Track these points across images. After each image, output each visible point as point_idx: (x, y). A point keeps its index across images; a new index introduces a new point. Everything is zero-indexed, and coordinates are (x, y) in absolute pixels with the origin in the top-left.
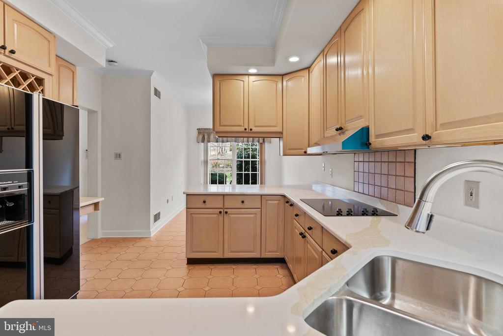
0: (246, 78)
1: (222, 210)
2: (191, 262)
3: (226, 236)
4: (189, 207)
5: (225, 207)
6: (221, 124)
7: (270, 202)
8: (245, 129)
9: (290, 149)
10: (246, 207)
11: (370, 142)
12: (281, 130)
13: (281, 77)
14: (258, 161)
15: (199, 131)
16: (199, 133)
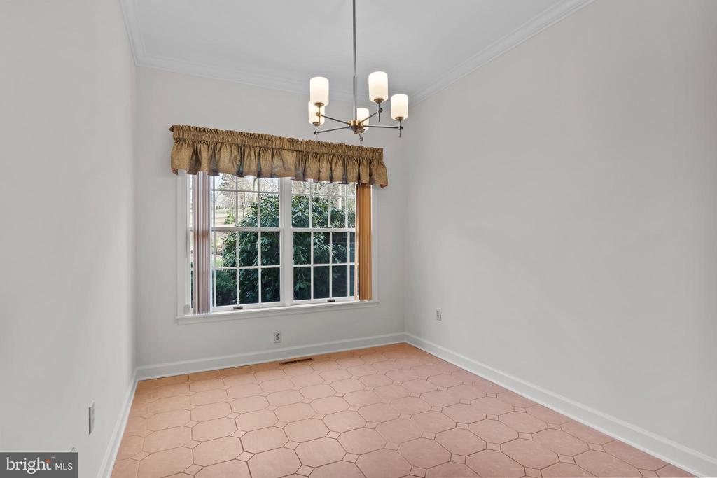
14: (352, 234)
15: (181, 135)
16: (177, 140)
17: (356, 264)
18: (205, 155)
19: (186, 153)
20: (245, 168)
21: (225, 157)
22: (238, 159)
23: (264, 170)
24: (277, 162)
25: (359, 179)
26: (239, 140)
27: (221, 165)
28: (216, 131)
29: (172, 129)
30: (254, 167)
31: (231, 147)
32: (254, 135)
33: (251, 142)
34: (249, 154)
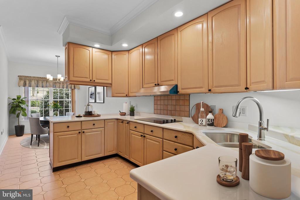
0: (91, 49)
1: (80, 131)
2: (55, 170)
3: (83, 147)
4: (55, 131)
5: (82, 129)
6: (74, 76)
7: (109, 123)
8: (91, 80)
9: (116, 93)
10: (96, 127)
11: (178, 90)
12: (111, 82)
13: (111, 52)
14: (70, 101)
15: (20, 78)
16: (20, 79)
17: (71, 108)
18: (27, 82)
19: (22, 82)
20: (39, 86)
21: (33, 83)
22: (37, 83)
23: (44, 86)
24: (48, 84)
25: (71, 88)
26: (37, 79)
27: (32, 85)
28: (31, 77)
29: (18, 76)
30: (41, 85)
31: (35, 80)
32: (41, 77)
33: (40, 79)
34: (40, 82)
